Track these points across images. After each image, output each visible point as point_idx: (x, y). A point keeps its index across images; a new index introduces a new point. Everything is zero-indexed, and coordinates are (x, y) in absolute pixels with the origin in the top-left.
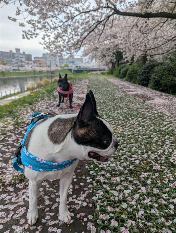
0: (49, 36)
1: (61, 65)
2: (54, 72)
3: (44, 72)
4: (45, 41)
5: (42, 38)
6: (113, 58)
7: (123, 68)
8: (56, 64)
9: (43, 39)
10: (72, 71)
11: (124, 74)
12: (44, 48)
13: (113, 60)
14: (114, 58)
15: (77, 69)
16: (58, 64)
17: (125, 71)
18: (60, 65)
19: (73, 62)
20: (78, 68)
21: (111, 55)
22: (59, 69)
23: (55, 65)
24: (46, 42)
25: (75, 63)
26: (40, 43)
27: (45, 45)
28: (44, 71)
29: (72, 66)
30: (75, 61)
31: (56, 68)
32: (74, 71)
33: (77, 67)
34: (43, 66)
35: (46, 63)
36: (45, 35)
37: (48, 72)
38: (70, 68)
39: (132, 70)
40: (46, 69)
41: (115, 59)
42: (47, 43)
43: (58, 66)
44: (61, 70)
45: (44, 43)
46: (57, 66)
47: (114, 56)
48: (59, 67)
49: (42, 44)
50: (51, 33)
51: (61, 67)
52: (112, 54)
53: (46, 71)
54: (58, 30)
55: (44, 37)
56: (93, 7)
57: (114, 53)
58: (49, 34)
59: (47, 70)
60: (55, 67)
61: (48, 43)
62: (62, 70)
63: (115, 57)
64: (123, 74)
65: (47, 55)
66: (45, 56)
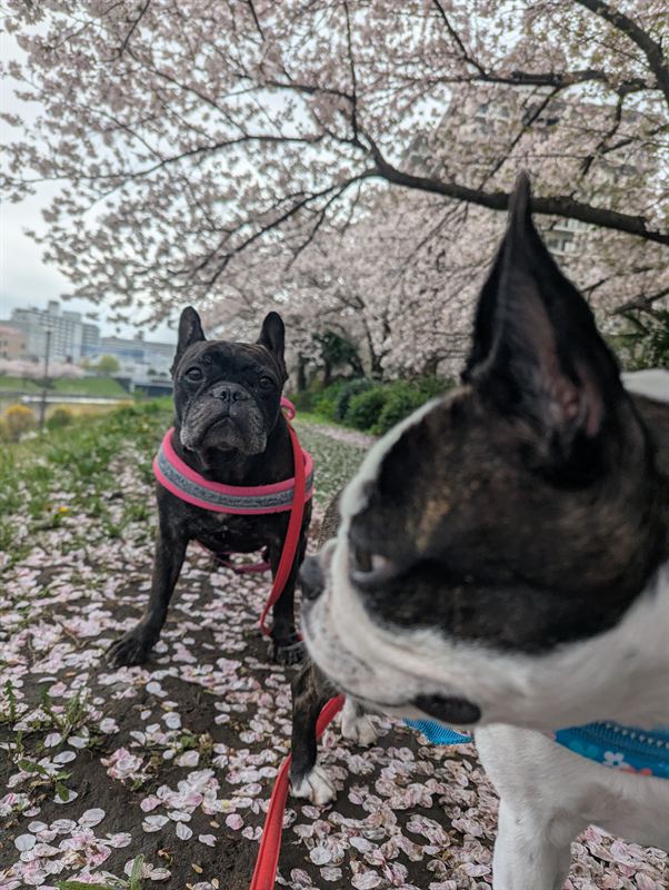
0: (82, 210)
1: (87, 361)
2: (53, 384)
3: (12, 380)
4: (56, 229)
5: (45, 212)
6: (313, 352)
7: (356, 392)
8: (64, 354)
9: (51, 216)
10: (132, 387)
11: (362, 415)
12: (47, 257)
13: (314, 359)
14: (316, 355)
15: (153, 381)
16: (76, 353)
17: (368, 403)
18: (82, 361)
19: (138, 355)
20: (156, 378)
21: (303, 341)
22: (80, 372)
23: (63, 358)
24: (58, 235)
25: (146, 359)
26: (31, 234)
27: (54, 245)
28: (10, 375)
29: (130, 370)
30: (146, 351)
31: (67, 367)
32: (137, 387)
33: (152, 372)
34: (8, 355)
35: (23, 346)
36: (60, 202)
37: (27, 379)
38: (122, 374)
39: (402, 404)
40: (21, 369)
41: (321, 356)
42: (65, 238)
43: (75, 361)
44: (86, 378)
45: (50, 236)
46: (69, 360)
47: (315, 348)
48: (78, 365)
49: (39, 241)
50: (93, 200)
51: (86, 367)
52: (309, 338)
53: (20, 375)
54: (125, 192)
55: (58, 212)
56: (301, 125)
57: (315, 337)
58: (82, 202)
59: (25, 373)
60: (63, 363)
61: (71, 240)
62: (92, 378)
63: (319, 351)
64: (357, 415)
65: (30, 314)
66: (24, 318)
